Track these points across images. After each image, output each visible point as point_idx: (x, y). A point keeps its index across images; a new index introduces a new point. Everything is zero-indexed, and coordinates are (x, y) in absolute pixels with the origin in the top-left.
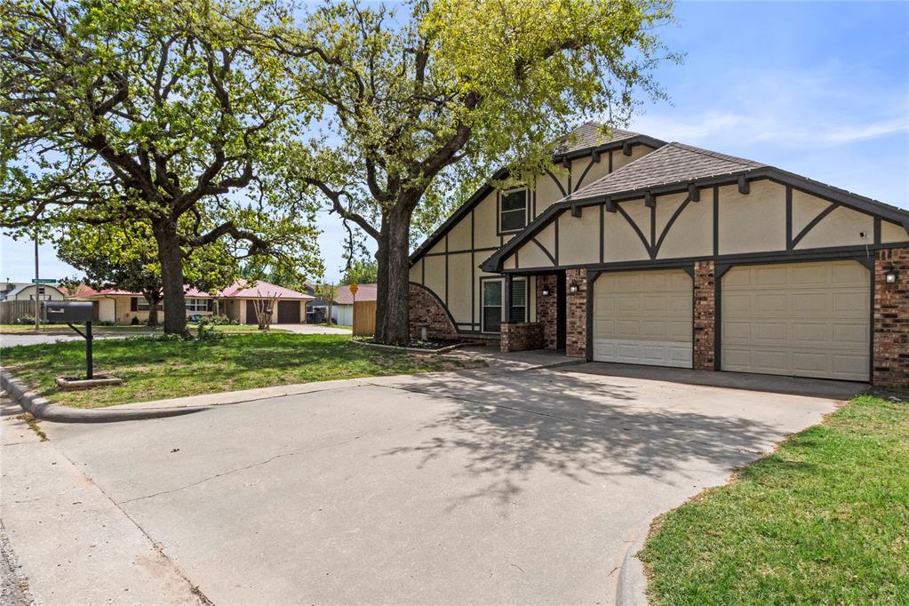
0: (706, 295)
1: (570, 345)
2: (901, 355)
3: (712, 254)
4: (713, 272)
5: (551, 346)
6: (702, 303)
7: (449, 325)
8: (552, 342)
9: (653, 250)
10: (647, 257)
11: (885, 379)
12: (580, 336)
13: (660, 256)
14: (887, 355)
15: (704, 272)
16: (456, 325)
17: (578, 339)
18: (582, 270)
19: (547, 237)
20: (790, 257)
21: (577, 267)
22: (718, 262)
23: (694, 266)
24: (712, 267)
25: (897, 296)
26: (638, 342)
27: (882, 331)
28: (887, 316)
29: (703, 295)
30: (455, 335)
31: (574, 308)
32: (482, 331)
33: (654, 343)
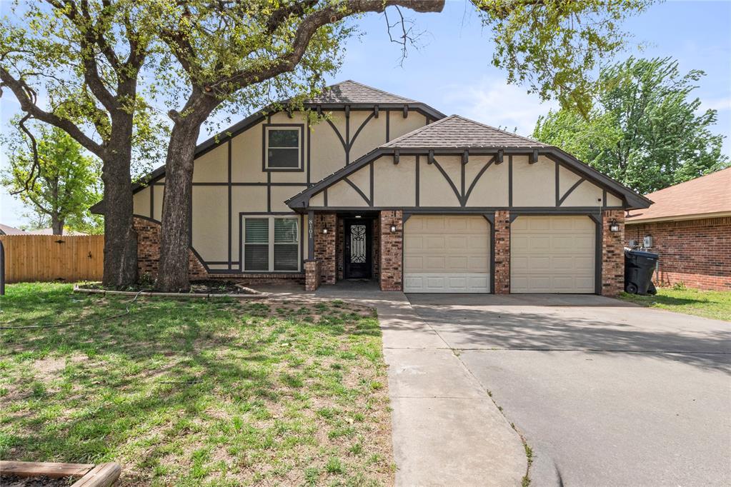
0: (504, 236)
1: (384, 280)
2: (616, 276)
3: (508, 206)
4: (508, 220)
5: (329, 281)
6: (501, 242)
7: (196, 265)
8: (330, 278)
9: (463, 199)
10: (457, 204)
11: (608, 291)
12: (396, 271)
13: (468, 204)
14: (609, 276)
15: (502, 219)
16: (205, 264)
17: (394, 274)
18: (397, 212)
19: (361, 178)
20: (557, 211)
21: (394, 209)
22: (512, 212)
23: (494, 214)
24: (508, 216)
25: (614, 239)
26: (443, 275)
27: (606, 261)
28: (609, 252)
29: (502, 236)
30: (204, 274)
31: (389, 246)
32: (243, 270)
33: (458, 275)
